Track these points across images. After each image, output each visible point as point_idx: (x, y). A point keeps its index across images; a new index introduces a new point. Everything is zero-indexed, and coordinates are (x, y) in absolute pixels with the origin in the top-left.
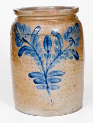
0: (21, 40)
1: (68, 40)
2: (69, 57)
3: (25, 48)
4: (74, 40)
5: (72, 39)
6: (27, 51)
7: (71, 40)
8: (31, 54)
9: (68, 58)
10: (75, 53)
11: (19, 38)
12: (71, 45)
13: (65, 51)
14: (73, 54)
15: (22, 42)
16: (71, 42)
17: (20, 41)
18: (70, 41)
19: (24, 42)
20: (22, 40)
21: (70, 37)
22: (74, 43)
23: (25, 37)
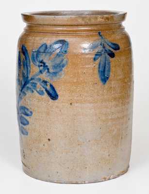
1: (38, 63)
2: (38, 90)
4: (47, 66)
5: (44, 64)
7: (42, 64)
9: (35, 92)
10: (48, 88)
12: (41, 72)
13: (32, 79)
14: (44, 88)
16: (41, 68)
18: (39, 66)
21: (41, 60)
22: (46, 71)
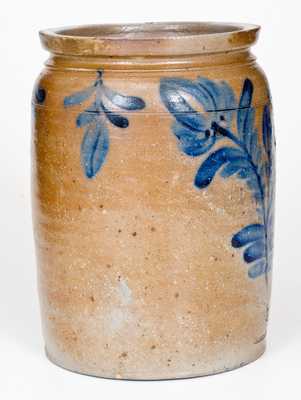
0: (207, 133)
3: (224, 154)
6: (229, 162)
8: (240, 170)
11: (197, 125)
15: (210, 139)
17: (201, 136)
19: (218, 136)
20: (212, 132)
23: (222, 118)
